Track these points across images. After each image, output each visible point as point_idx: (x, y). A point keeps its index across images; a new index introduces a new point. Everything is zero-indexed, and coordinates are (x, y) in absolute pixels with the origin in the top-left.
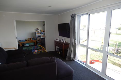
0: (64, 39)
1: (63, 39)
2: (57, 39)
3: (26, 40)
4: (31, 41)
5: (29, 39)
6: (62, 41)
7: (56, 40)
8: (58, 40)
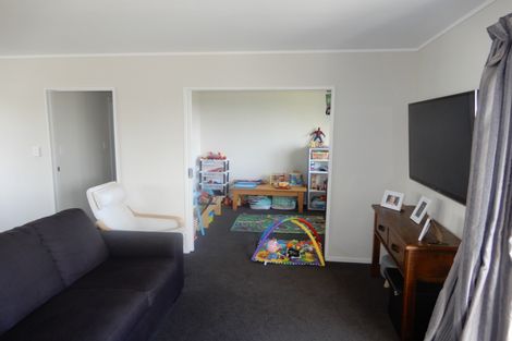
0: (429, 202)
1: (424, 204)
2: (389, 197)
3: (261, 182)
4: (281, 188)
5: (275, 178)
6: (418, 215)
7: (384, 204)
8: (398, 208)
